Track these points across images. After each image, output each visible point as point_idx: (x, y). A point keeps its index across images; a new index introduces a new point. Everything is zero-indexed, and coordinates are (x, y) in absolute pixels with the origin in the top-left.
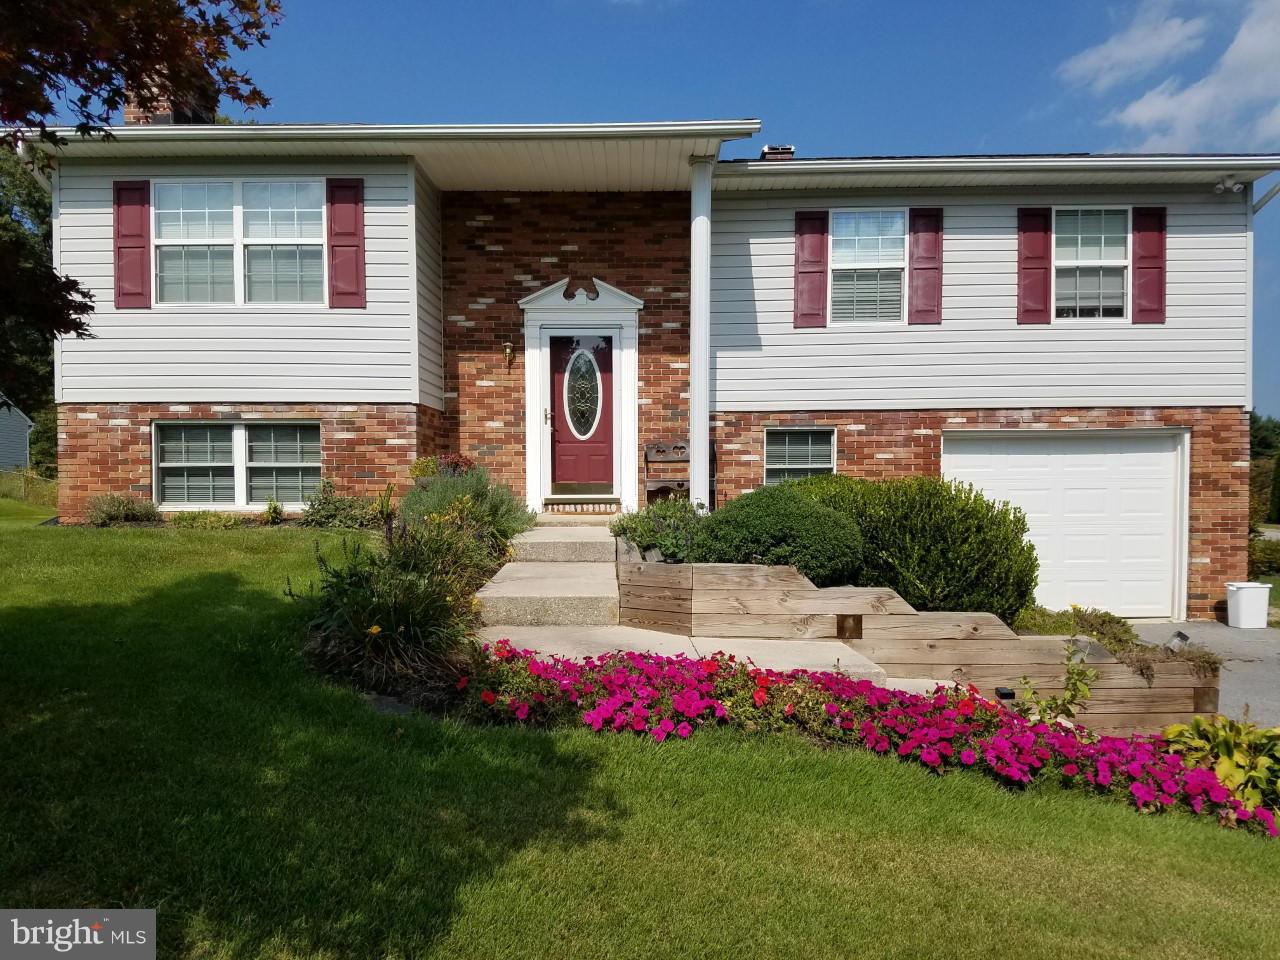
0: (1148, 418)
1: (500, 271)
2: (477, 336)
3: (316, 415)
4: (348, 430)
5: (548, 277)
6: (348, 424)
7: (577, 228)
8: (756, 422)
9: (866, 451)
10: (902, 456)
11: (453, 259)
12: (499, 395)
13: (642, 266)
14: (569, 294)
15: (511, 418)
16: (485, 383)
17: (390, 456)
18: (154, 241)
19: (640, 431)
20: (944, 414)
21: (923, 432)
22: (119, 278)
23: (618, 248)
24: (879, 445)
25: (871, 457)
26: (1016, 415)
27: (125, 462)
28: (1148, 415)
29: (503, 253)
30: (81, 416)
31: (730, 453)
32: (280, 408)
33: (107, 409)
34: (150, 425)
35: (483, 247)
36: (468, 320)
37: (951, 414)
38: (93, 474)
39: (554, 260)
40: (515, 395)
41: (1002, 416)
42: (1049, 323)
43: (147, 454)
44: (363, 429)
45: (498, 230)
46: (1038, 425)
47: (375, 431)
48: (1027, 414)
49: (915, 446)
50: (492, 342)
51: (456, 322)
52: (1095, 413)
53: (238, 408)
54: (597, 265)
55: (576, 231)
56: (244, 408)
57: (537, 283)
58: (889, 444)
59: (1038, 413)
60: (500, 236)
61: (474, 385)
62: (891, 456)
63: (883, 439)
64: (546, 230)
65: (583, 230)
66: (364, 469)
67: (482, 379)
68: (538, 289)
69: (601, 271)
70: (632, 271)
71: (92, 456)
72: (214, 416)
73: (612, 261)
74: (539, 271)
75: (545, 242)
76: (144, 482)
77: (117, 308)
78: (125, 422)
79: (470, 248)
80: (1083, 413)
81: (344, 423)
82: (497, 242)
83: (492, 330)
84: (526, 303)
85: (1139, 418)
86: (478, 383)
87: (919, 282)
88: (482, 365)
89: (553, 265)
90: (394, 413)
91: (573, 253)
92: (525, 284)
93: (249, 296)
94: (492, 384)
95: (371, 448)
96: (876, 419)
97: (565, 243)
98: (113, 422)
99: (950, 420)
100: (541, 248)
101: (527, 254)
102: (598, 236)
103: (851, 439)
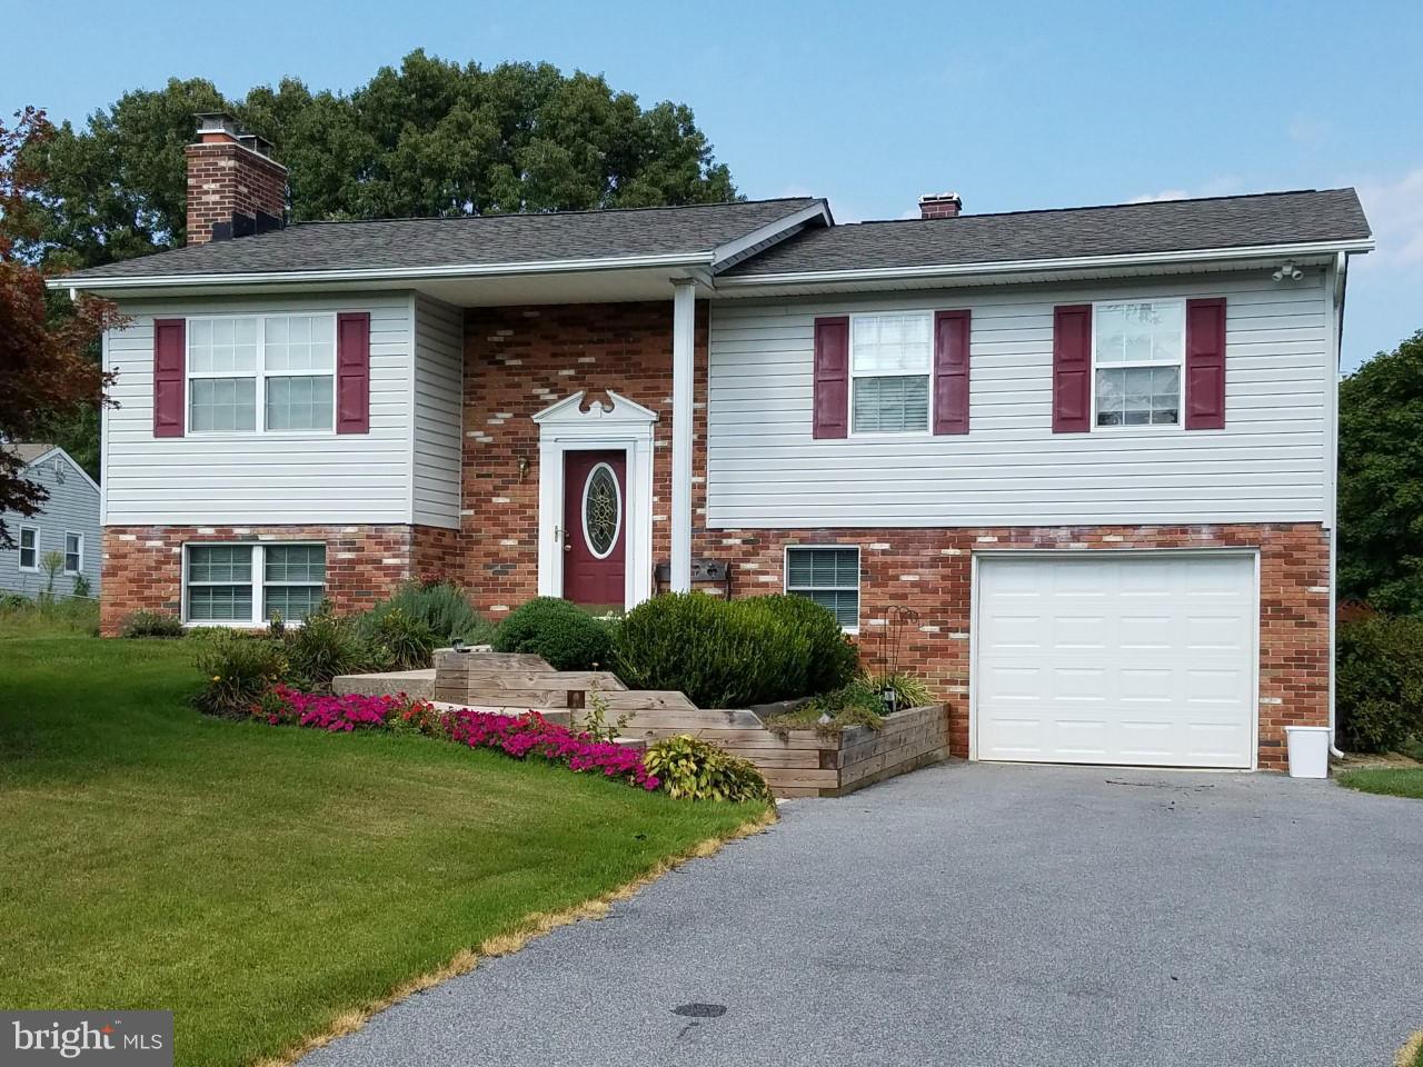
0: (1204, 537)
1: (518, 385)
2: (495, 451)
3: (322, 536)
4: (349, 550)
5: (565, 391)
6: (349, 544)
7: (595, 339)
8: (774, 540)
9: (891, 572)
10: (928, 578)
11: (473, 375)
12: (514, 512)
13: (659, 377)
14: (584, 408)
15: (525, 536)
16: (501, 500)
17: (385, 575)
18: (189, 375)
19: (654, 549)
20: (973, 533)
21: (951, 552)
22: (157, 410)
23: (635, 358)
24: (904, 565)
25: (896, 578)
26: (1052, 534)
27: (159, 581)
28: (1206, 535)
29: (522, 367)
30: (123, 537)
31: (747, 573)
32: (291, 530)
33: (144, 531)
34: (181, 546)
35: (502, 362)
36: (486, 435)
37: (981, 532)
38: (130, 593)
39: (572, 372)
40: (529, 512)
41: (1036, 536)
42: (1089, 431)
43: (177, 573)
44: (362, 549)
45: (518, 344)
46: (1077, 545)
47: (373, 551)
48: (1063, 533)
49: (942, 567)
50: (509, 458)
51: (474, 438)
52: (1142, 532)
53: (256, 531)
54: (614, 375)
55: (594, 343)
56: (261, 529)
57: (554, 397)
58: (915, 565)
59: (1077, 533)
60: (520, 349)
61: (490, 501)
62: (917, 578)
63: (908, 558)
64: (564, 343)
65: (601, 341)
66: (362, 587)
67: (499, 496)
68: (555, 402)
69: (618, 384)
70: (649, 383)
71: (131, 575)
72: (235, 538)
73: (629, 372)
74: (556, 384)
75: (564, 355)
76: (174, 599)
77: (156, 436)
78: (159, 544)
79: (490, 363)
80: (1130, 531)
81: (346, 543)
82: (517, 356)
83: (508, 445)
84: (542, 416)
85: (1194, 536)
86: (495, 500)
87: (943, 390)
88: (498, 481)
89: (571, 378)
90: (391, 534)
91: (590, 365)
92: (542, 398)
93: (269, 425)
94: (508, 500)
95: (369, 567)
96: (902, 538)
97: (583, 355)
98: (150, 544)
99: (980, 539)
100: (560, 360)
101: (546, 367)
102: (615, 347)
103: (876, 559)
